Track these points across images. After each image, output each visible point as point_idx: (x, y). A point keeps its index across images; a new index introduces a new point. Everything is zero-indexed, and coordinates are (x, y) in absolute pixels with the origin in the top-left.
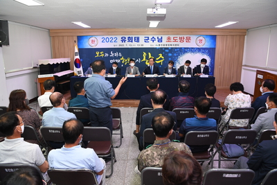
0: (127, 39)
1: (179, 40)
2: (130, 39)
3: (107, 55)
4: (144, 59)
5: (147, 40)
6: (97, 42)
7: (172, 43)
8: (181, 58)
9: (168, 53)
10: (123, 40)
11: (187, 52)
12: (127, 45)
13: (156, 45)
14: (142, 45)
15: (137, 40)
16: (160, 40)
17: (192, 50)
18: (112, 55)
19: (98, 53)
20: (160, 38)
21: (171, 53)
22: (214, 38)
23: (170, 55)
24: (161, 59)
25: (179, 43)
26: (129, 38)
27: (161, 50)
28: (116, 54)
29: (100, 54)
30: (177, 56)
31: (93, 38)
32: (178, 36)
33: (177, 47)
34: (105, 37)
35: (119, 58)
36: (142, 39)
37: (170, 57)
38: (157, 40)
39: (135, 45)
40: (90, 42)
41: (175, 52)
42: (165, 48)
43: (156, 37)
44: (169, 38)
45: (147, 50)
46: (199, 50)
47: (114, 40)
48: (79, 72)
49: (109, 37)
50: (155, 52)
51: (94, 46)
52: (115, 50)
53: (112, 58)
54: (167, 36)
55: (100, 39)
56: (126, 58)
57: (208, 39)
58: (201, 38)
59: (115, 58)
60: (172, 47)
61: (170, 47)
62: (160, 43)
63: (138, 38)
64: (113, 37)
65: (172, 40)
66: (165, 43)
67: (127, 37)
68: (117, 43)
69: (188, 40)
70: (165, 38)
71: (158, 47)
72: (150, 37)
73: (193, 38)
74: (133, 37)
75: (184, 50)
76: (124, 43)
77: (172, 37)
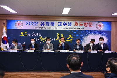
0: (45, 23)
1: (84, 25)
2: (47, 24)
3: (29, 35)
4: (58, 39)
5: (60, 25)
6: (22, 25)
7: (79, 27)
8: (86, 38)
9: (75, 34)
10: (42, 24)
11: (89, 34)
12: (45, 28)
13: (66, 28)
14: (57, 28)
15: (53, 24)
16: (70, 25)
17: (94, 32)
18: (33, 35)
19: (22, 33)
20: (70, 23)
21: (78, 34)
22: (109, 23)
23: (77, 35)
24: (70, 38)
25: (83, 27)
27: (71, 32)
28: (37, 35)
29: (24, 34)
30: (83, 37)
31: (19, 22)
32: (83, 22)
33: (82, 30)
34: (29, 21)
35: (38, 37)
36: (56, 23)
37: (78, 37)
38: (67, 24)
39: (51, 28)
40: (17, 25)
41: (81, 34)
42: (74, 31)
43: (67, 22)
44: (76, 24)
45: (60, 32)
46: (99, 32)
47: (35, 24)
48: (5, 48)
49: (32, 21)
50: (66, 33)
51: (19, 28)
52: (36, 31)
53: (33, 37)
54: (75, 22)
55: (24, 23)
56: (44, 37)
57: (105, 24)
58: (100, 23)
59: (36, 37)
60: (79, 29)
61: (77, 29)
62: (70, 27)
63: (54, 23)
64: (35, 21)
65: (79, 25)
66: (74, 26)
67: (45, 22)
68: (37, 26)
69: (91, 25)
70: (73, 23)
71: (68, 29)
72: (63, 22)
73: (94, 24)
74: (50, 22)
75: (88, 33)
76: (42, 26)
77: (78, 22)
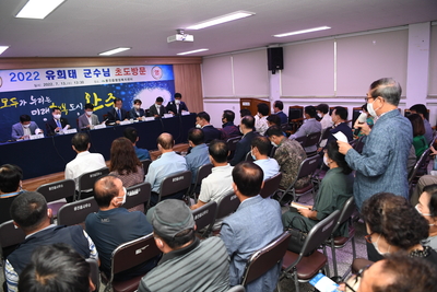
0: (56, 74)
1: (131, 73)
2: (61, 75)
3: (23, 102)
5: (87, 75)
6: (1, 82)
7: (123, 77)
9: (120, 91)
10: (50, 76)
11: (143, 88)
12: (58, 83)
13: (101, 80)
14: (82, 82)
15: (74, 75)
16: (107, 74)
17: (149, 85)
18: (33, 101)
19: (5, 102)
20: (106, 70)
21: (124, 91)
22: (170, 67)
23: (123, 93)
25: (131, 76)
26: (59, 72)
27: (110, 88)
28: (41, 100)
29: (9, 103)
32: (130, 67)
34: (16, 72)
35: (46, 105)
36: (80, 72)
37: (124, 96)
38: (102, 73)
39: (70, 83)
41: (129, 89)
42: (116, 85)
43: (100, 69)
44: (118, 71)
45: (91, 89)
46: (157, 84)
47: (33, 77)
49: (24, 72)
50: (102, 90)
52: (37, 93)
53: (34, 107)
54: (115, 68)
55: (5, 76)
56: (58, 104)
57: (165, 69)
58: (157, 68)
59: (40, 106)
60: (125, 81)
62: (108, 78)
63: (74, 72)
64: (32, 71)
65: (123, 72)
66: (115, 77)
67: (55, 70)
68: (40, 81)
69: (143, 71)
70: (113, 70)
71: (105, 83)
72: (93, 70)
73: (148, 69)
74: (66, 70)
75: (139, 86)
76: (51, 80)
77: (122, 68)
